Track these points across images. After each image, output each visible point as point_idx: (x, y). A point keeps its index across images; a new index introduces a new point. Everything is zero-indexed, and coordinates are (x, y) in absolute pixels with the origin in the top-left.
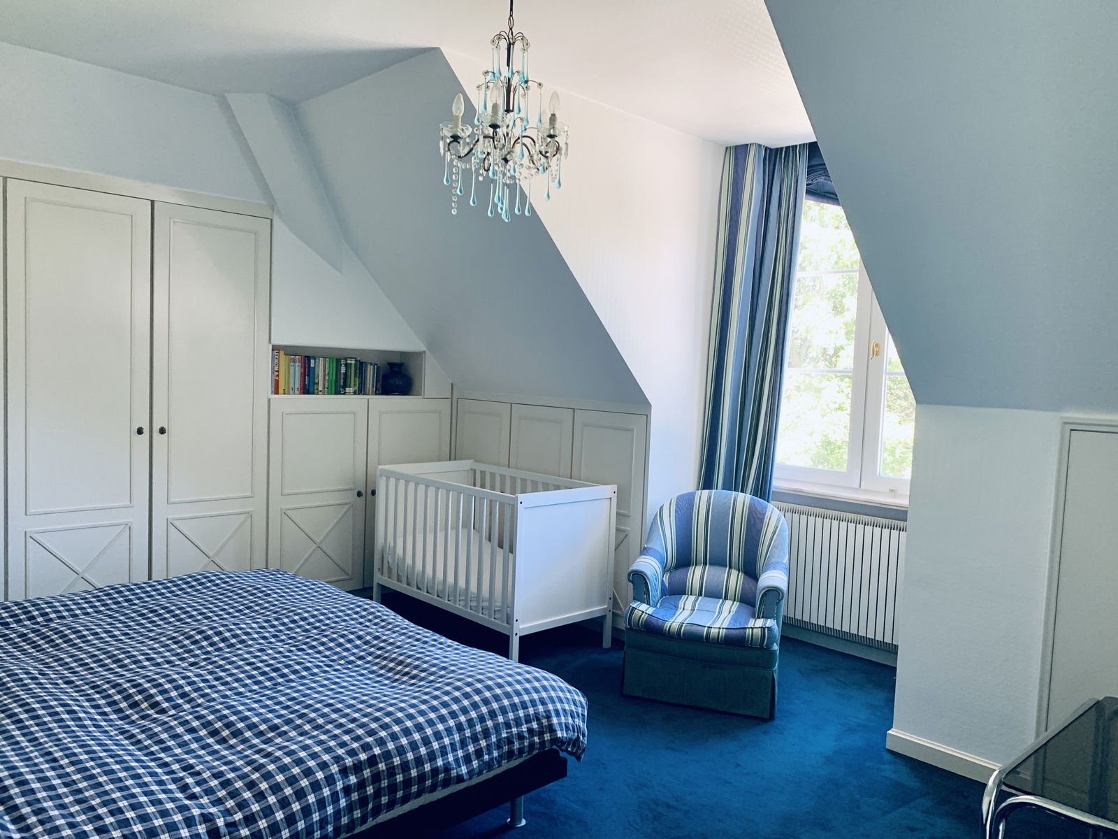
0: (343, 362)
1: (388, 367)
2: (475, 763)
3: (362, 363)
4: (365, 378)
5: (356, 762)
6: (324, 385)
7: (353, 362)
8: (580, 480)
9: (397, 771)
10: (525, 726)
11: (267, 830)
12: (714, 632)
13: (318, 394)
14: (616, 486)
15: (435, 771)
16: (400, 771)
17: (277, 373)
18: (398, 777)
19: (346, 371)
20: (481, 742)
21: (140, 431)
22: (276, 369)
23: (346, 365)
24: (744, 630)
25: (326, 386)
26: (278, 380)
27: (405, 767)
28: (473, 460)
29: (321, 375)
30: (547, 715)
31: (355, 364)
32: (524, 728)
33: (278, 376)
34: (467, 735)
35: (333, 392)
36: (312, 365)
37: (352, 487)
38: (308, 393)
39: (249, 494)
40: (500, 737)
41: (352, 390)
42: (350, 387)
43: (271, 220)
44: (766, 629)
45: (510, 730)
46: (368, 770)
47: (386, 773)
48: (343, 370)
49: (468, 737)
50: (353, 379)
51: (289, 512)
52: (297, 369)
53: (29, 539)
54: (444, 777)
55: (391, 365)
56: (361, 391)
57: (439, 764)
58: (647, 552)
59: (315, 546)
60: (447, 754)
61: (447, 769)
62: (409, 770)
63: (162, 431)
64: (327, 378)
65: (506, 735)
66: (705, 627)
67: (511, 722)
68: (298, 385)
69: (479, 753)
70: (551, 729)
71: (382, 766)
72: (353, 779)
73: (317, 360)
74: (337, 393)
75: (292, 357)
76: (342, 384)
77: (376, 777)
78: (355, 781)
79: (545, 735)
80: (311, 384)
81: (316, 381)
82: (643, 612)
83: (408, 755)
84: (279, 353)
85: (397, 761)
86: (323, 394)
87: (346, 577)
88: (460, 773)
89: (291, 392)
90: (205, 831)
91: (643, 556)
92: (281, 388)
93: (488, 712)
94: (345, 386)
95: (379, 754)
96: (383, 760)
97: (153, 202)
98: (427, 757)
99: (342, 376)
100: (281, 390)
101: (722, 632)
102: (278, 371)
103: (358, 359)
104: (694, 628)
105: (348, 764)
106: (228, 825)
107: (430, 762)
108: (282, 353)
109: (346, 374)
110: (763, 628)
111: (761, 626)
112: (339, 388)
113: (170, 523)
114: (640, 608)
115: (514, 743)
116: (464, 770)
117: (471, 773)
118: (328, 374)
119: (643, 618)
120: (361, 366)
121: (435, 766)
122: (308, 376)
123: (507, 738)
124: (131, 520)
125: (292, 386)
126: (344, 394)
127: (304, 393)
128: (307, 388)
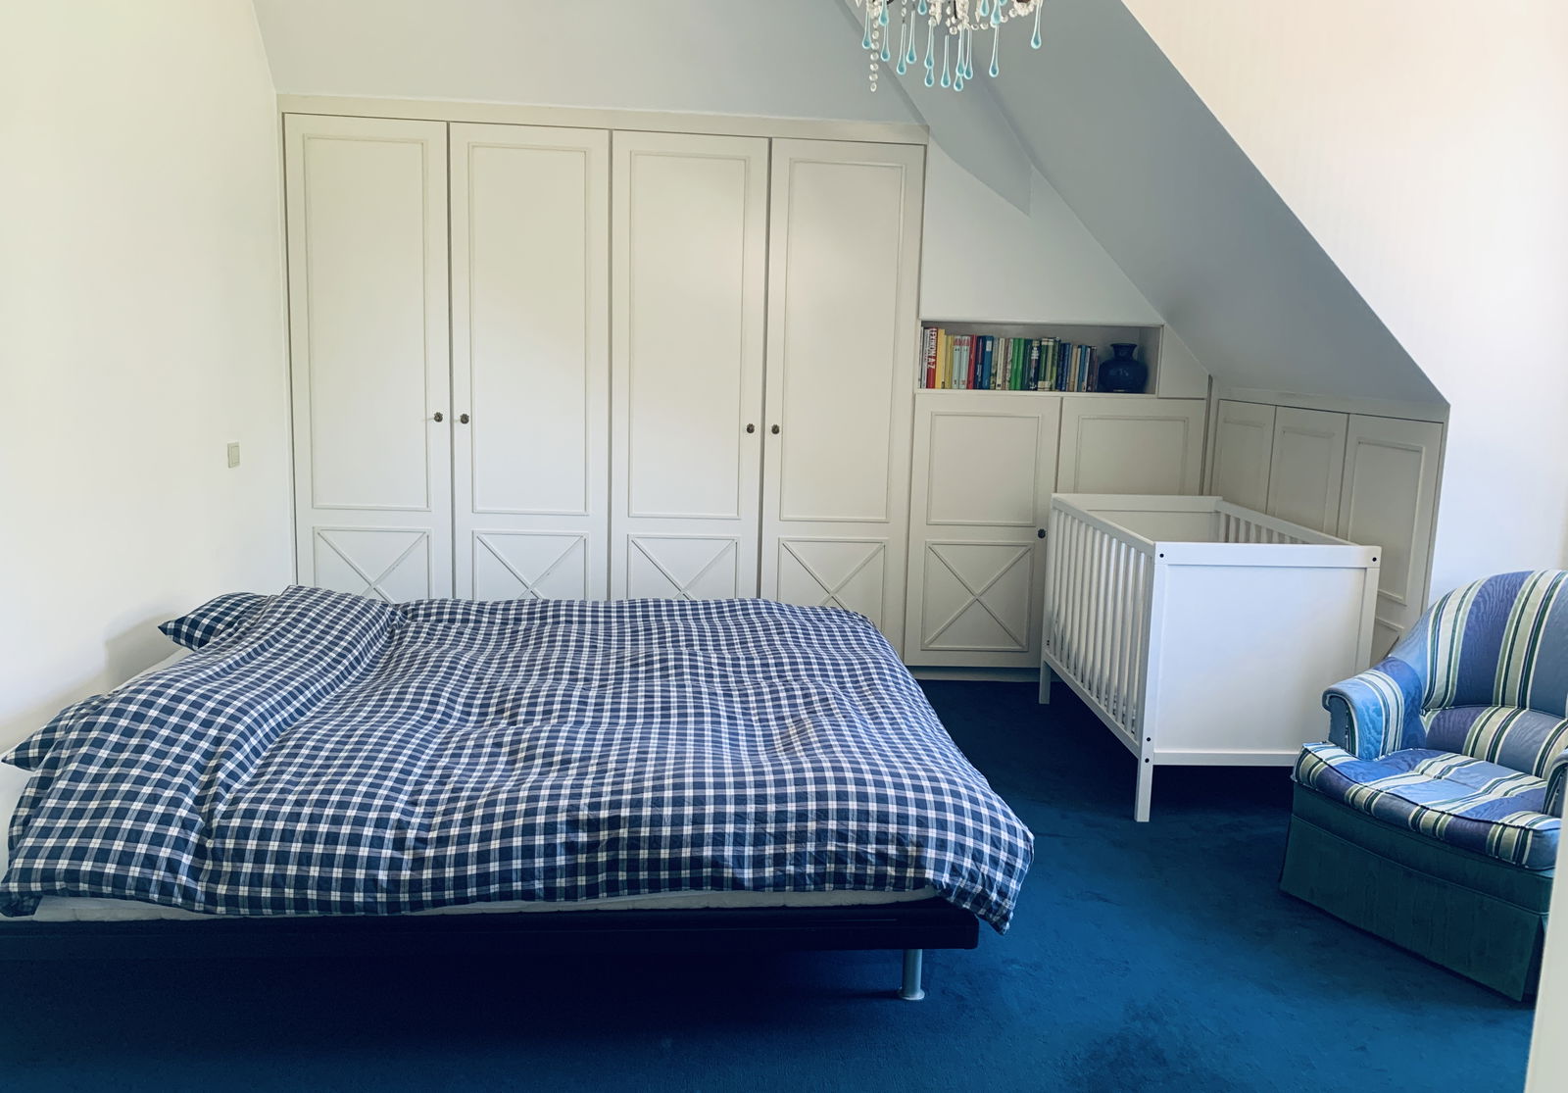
0: (1035, 344)
1: (1112, 348)
2: (769, 872)
3: (1065, 345)
4: (1069, 366)
5: (591, 817)
6: (1004, 377)
7: (1051, 344)
8: (1322, 531)
9: (642, 844)
10: (874, 846)
11: (453, 859)
12: (1429, 817)
13: (995, 389)
14: (1379, 549)
15: (697, 862)
16: (647, 846)
17: (933, 360)
18: (641, 851)
19: (1039, 357)
20: (788, 846)
21: (750, 429)
22: (932, 354)
23: (1040, 348)
24: (1487, 825)
25: (1008, 379)
26: (934, 370)
27: (655, 842)
28: (1221, 498)
29: (1001, 361)
30: (918, 842)
31: (1054, 347)
32: (871, 848)
33: (935, 363)
34: (768, 830)
35: (1018, 386)
36: (988, 349)
37: (1029, 522)
38: (981, 388)
39: (883, 518)
40: (822, 849)
41: (1047, 384)
42: (1044, 380)
43: (926, 146)
44: (1531, 833)
45: (843, 844)
46: (606, 832)
47: (626, 842)
48: (1035, 355)
49: (770, 834)
50: (1050, 370)
51: (935, 547)
52: (964, 355)
53: (633, 547)
54: (711, 875)
55: (1116, 347)
56: (1060, 385)
57: (705, 854)
58: (1384, 665)
59: (972, 598)
60: (723, 845)
61: (717, 863)
62: (659, 847)
63: (775, 430)
64: (1009, 367)
65: (834, 849)
66: (1417, 805)
67: (850, 834)
68: (964, 377)
69: (779, 860)
70: (920, 863)
71: (624, 833)
72: (583, 837)
73: (996, 343)
74: (1025, 387)
75: (959, 337)
76: (1032, 375)
77: (613, 844)
78: (585, 839)
79: (909, 870)
80: (986, 374)
81: (993, 371)
82: (1321, 760)
83: (664, 829)
84: (937, 331)
85: (645, 832)
86: (1004, 389)
87: (1018, 648)
88: (738, 876)
89: (955, 386)
90: (392, 837)
91: (1371, 671)
92: (939, 378)
93: (817, 810)
94: (1036, 379)
95: (625, 818)
96: (627, 825)
97: (770, 140)
98: (689, 840)
99: (1034, 364)
100: (938, 383)
101: (1445, 821)
102: (935, 358)
103: (1058, 339)
104: (1396, 802)
105: (581, 817)
106: (417, 839)
107: (692, 847)
108: (942, 332)
109: (1038, 361)
110: (1525, 830)
111: (1523, 825)
112: (1028, 380)
113: (782, 545)
114: (1316, 754)
115: (846, 863)
116: (748, 874)
117: (759, 884)
118: (1012, 361)
119: (1316, 771)
120: (1063, 350)
121: (697, 854)
122: (982, 364)
123: (836, 853)
124: (739, 535)
125: (955, 377)
126: (1036, 389)
127: (975, 388)
128: (979, 380)
